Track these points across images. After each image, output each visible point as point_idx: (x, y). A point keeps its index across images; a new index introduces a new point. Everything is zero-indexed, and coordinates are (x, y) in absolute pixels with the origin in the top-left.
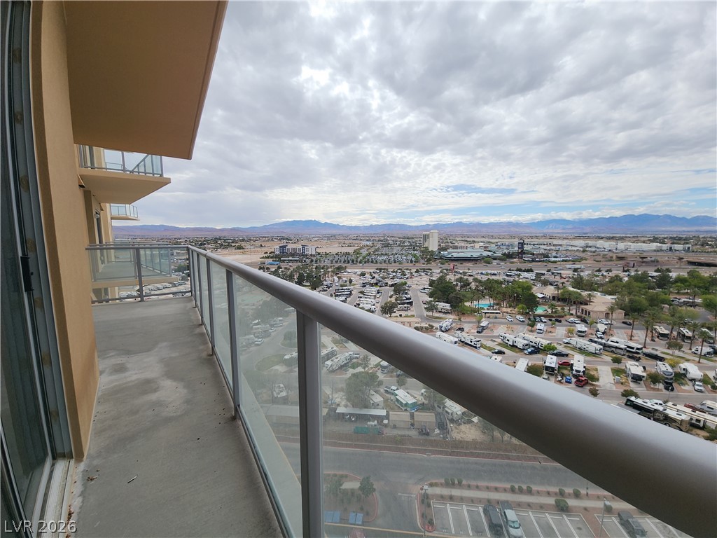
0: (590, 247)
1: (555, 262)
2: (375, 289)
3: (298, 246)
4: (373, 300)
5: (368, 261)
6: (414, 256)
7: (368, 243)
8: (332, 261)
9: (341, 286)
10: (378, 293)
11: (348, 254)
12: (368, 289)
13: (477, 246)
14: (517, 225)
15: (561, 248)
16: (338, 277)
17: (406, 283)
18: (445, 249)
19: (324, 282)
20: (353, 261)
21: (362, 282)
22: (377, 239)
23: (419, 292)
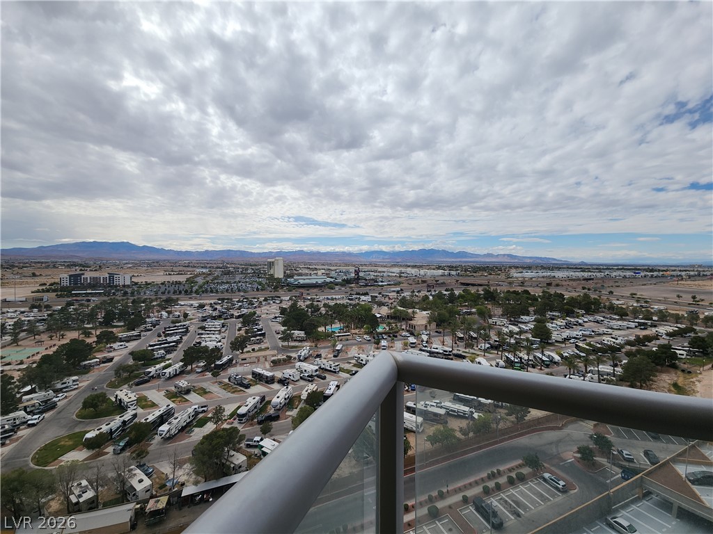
0: (403, 273)
1: (382, 286)
2: (218, 323)
3: (103, 275)
4: (217, 336)
5: (206, 291)
6: (260, 284)
7: (204, 271)
8: (156, 293)
9: (173, 322)
10: (223, 326)
11: (180, 283)
12: (209, 324)
13: (320, 272)
14: (350, 254)
15: (385, 274)
16: (167, 312)
17: (255, 313)
18: (291, 276)
19: (147, 320)
20: (186, 292)
21: (200, 315)
22: (215, 266)
23: (270, 322)
